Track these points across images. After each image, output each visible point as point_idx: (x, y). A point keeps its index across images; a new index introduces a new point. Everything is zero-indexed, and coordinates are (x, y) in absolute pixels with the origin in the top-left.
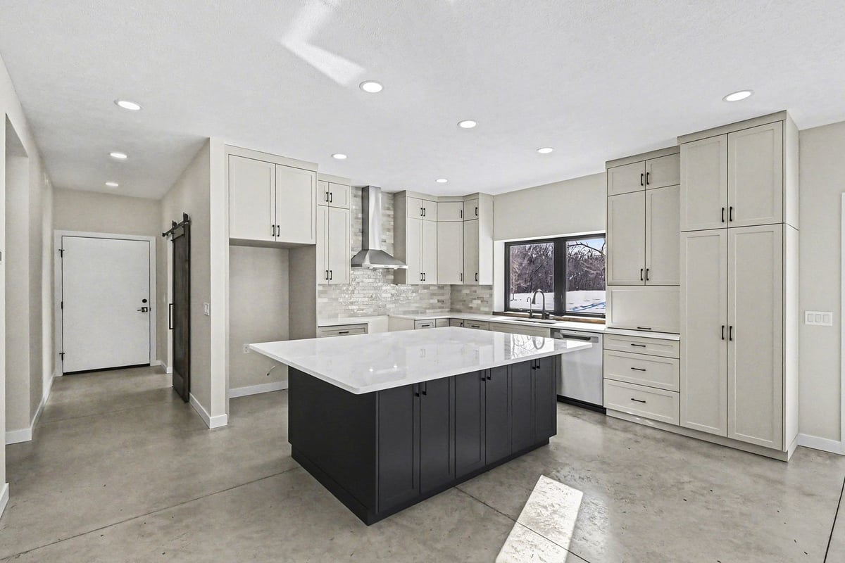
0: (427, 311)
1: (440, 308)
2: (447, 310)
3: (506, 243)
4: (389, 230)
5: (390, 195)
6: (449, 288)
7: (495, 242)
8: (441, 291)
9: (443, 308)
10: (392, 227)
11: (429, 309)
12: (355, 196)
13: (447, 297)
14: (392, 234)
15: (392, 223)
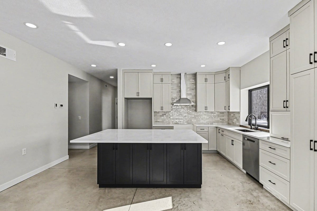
0: (214, 123)
1: (221, 122)
2: (226, 123)
3: (249, 90)
4: (193, 89)
5: (193, 75)
6: (227, 113)
7: (241, 90)
8: (222, 115)
9: (223, 122)
10: (195, 88)
11: (215, 122)
12: (177, 78)
13: (226, 117)
14: (194, 91)
15: (194, 86)
